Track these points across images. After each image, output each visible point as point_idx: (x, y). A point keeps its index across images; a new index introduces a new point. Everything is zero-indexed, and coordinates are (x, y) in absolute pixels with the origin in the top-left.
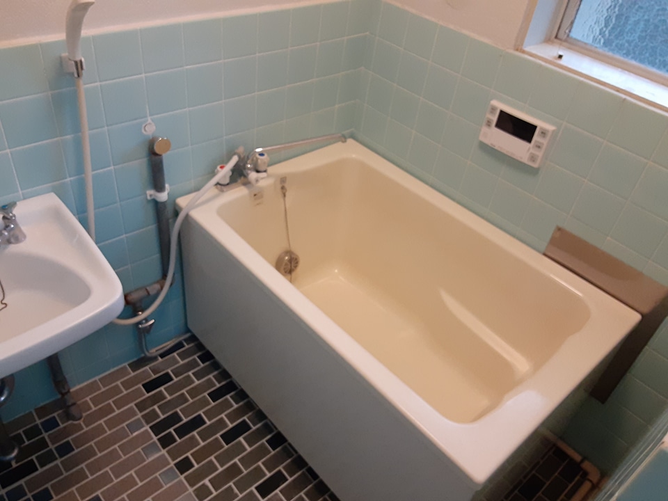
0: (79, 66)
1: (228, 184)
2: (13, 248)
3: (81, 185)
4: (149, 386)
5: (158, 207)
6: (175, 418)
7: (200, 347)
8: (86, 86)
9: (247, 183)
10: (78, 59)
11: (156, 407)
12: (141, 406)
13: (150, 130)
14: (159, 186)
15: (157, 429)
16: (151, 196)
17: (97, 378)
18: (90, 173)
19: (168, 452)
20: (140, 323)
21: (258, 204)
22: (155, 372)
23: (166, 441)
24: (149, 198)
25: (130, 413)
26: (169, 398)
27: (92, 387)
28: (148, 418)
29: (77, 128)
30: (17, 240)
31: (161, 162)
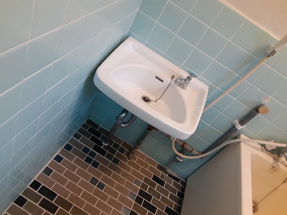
0: (273, 53)
4: (155, 178)
6: (149, 198)
7: (183, 189)
10: (276, 50)
11: (149, 186)
13: (265, 102)
14: (243, 121)
15: (141, 193)
16: (235, 122)
17: (147, 156)
19: (135, 204)
23: (138, 200)
25: (141, 177)
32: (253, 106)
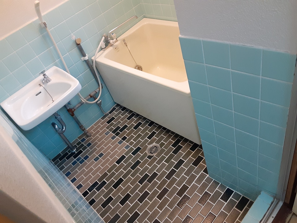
0: (45, 24)
1: (105, 47)
2: (49, 83)
3: (61, 61)
4: (108, 122)
5: (87, 62)
6: (118, 128)
7: (121, 107)
8: (50, 30)
9: (112, 45)
10: (44, 22)
11: (112, 127)
12: (107, 128)
13: (74, 38)
14: (84, 55)
15: (114, 132)
16: (83, 59)
17: (93, 125)
18: (62, 57)
19: (118, 137)
20: (97, 102)
21: (118, 51)
22: (109, 118)
23: (117, 134)
24: (83, 60)
25: (105, 130)
26: (115, 123)
27: (92, 127)
28: (110, 130)
29: (53, 44)
30: (49, 81)
31: (81, 46)
32: (75, 46)
